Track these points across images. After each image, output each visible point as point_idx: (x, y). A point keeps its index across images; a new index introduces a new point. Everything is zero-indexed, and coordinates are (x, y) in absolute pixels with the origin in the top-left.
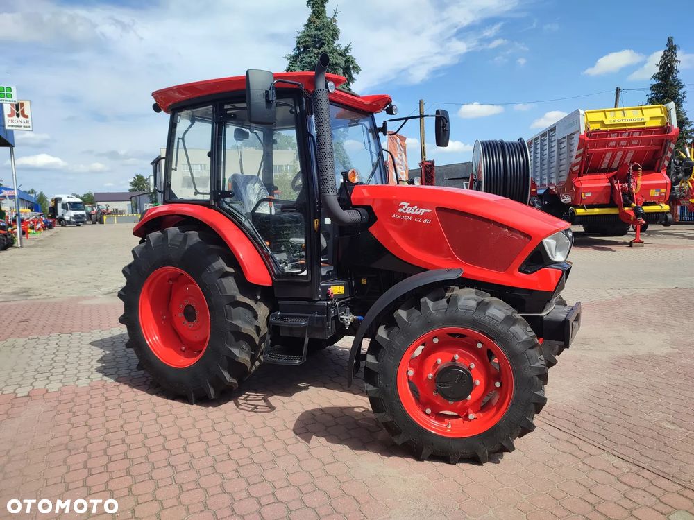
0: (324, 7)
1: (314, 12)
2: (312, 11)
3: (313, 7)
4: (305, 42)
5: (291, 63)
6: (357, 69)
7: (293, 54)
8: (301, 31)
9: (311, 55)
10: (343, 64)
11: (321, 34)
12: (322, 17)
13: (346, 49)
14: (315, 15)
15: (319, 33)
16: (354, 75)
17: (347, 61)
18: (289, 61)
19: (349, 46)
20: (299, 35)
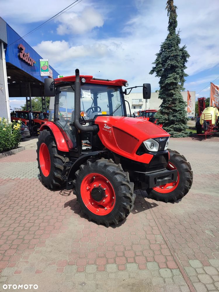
0: (175, 30)
1: (170, 33)
2: (169, 33)
3: (170, 31)
4: (164, 47)
5: (158, 57)
6: (188, 56)
7: (159, 53)
8: (163, 42)
9: (166, 52)
10: (181, 54)
11: (171, 42)
12: (173, 34)
13: (183, 47)
14: (170, 34)
15: (170, 42)
16: (187, 59)
17: (183, 53)
18: (157, 57)
19: (185, 46)
20: (162, 44)
